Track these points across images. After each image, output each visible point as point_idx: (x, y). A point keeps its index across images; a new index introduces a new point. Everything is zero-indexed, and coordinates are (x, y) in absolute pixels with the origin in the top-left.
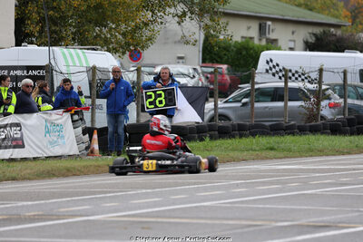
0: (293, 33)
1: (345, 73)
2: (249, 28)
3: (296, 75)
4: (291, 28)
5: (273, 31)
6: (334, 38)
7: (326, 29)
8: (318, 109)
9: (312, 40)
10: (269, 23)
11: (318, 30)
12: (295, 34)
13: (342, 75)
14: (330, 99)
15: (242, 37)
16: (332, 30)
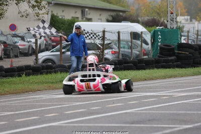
0: (100, 15)
1: (119, 33)
2: (76, 12)
3: (95, 36)
4: (99, 12)
5: (89, 14)
6: (122, 18)
7: (118, 13)
8: (103, 55)
9: (110, 19)
10: (87, 10)
11: (113, 14)
12: (102, 15)
13: (117, 34)
14: (112, 49)
15: (72, 17)
16: (121, 13)
